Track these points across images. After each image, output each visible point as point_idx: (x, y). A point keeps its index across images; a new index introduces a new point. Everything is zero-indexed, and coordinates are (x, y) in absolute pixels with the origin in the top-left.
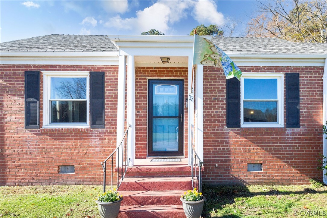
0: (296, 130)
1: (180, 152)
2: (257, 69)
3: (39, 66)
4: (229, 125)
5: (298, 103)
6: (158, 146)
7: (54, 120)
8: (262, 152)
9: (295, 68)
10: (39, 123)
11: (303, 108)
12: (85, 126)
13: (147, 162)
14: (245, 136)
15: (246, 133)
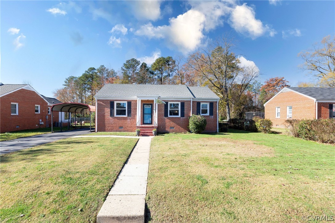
0: (184, 118)
1: (151, 123)
2: (173, 101)
3: (114, 100)
4: (165, 116)
5: (184, 111)
6: (145, 122)
7: (117, 114)
8: (174, 124)
9: (184, 101)
10: (113, 115)
11: (185, 112)
12: (126, 116)
13: (143, 126)
14: (169, 119)
15: (170, 118)
